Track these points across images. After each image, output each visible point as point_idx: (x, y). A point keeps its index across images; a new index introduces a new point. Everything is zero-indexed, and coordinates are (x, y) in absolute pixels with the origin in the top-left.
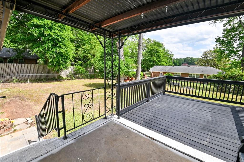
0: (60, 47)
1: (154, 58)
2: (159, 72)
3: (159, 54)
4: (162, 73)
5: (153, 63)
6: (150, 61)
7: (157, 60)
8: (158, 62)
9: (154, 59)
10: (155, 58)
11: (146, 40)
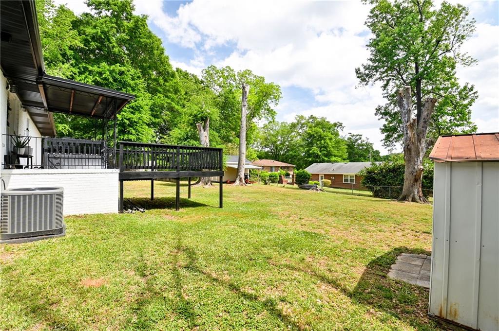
0: (129, 132)
1: (315, 149)
2: (318, 175)
3: (325, 143)
4: (323, 175)
5: (314, 159)
6: (309, 156)
7: (320, 153)
8: (323, 157)
9: (316, 152)
10: (317, 150)
11: (307, 118)
